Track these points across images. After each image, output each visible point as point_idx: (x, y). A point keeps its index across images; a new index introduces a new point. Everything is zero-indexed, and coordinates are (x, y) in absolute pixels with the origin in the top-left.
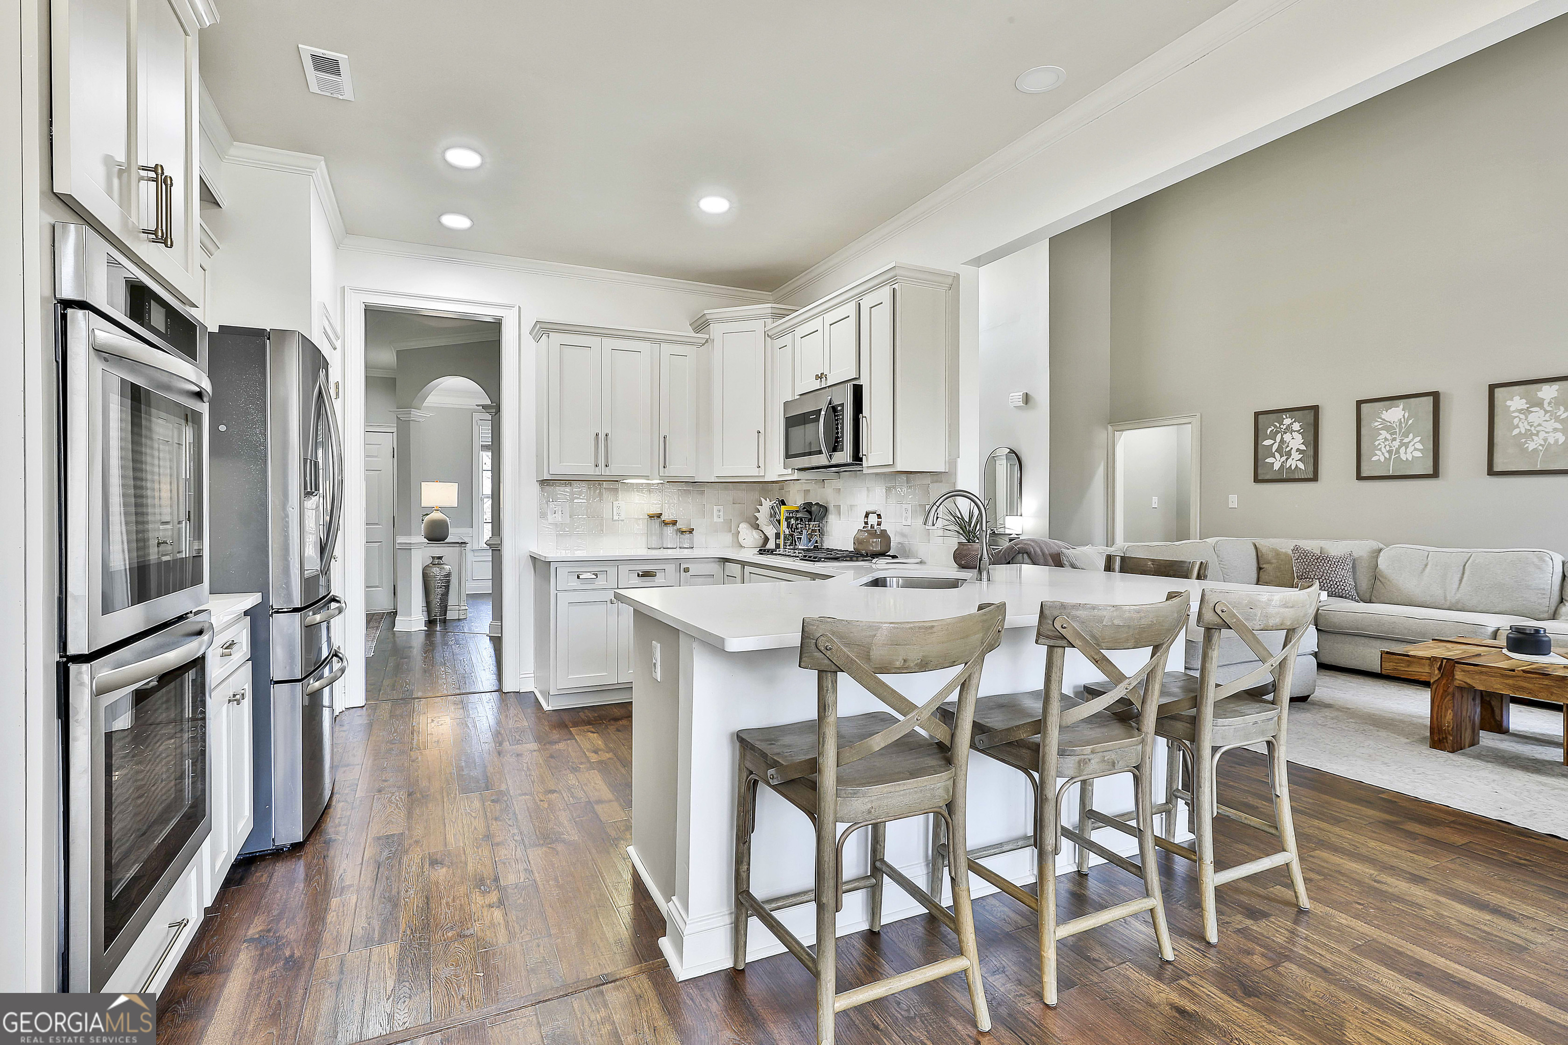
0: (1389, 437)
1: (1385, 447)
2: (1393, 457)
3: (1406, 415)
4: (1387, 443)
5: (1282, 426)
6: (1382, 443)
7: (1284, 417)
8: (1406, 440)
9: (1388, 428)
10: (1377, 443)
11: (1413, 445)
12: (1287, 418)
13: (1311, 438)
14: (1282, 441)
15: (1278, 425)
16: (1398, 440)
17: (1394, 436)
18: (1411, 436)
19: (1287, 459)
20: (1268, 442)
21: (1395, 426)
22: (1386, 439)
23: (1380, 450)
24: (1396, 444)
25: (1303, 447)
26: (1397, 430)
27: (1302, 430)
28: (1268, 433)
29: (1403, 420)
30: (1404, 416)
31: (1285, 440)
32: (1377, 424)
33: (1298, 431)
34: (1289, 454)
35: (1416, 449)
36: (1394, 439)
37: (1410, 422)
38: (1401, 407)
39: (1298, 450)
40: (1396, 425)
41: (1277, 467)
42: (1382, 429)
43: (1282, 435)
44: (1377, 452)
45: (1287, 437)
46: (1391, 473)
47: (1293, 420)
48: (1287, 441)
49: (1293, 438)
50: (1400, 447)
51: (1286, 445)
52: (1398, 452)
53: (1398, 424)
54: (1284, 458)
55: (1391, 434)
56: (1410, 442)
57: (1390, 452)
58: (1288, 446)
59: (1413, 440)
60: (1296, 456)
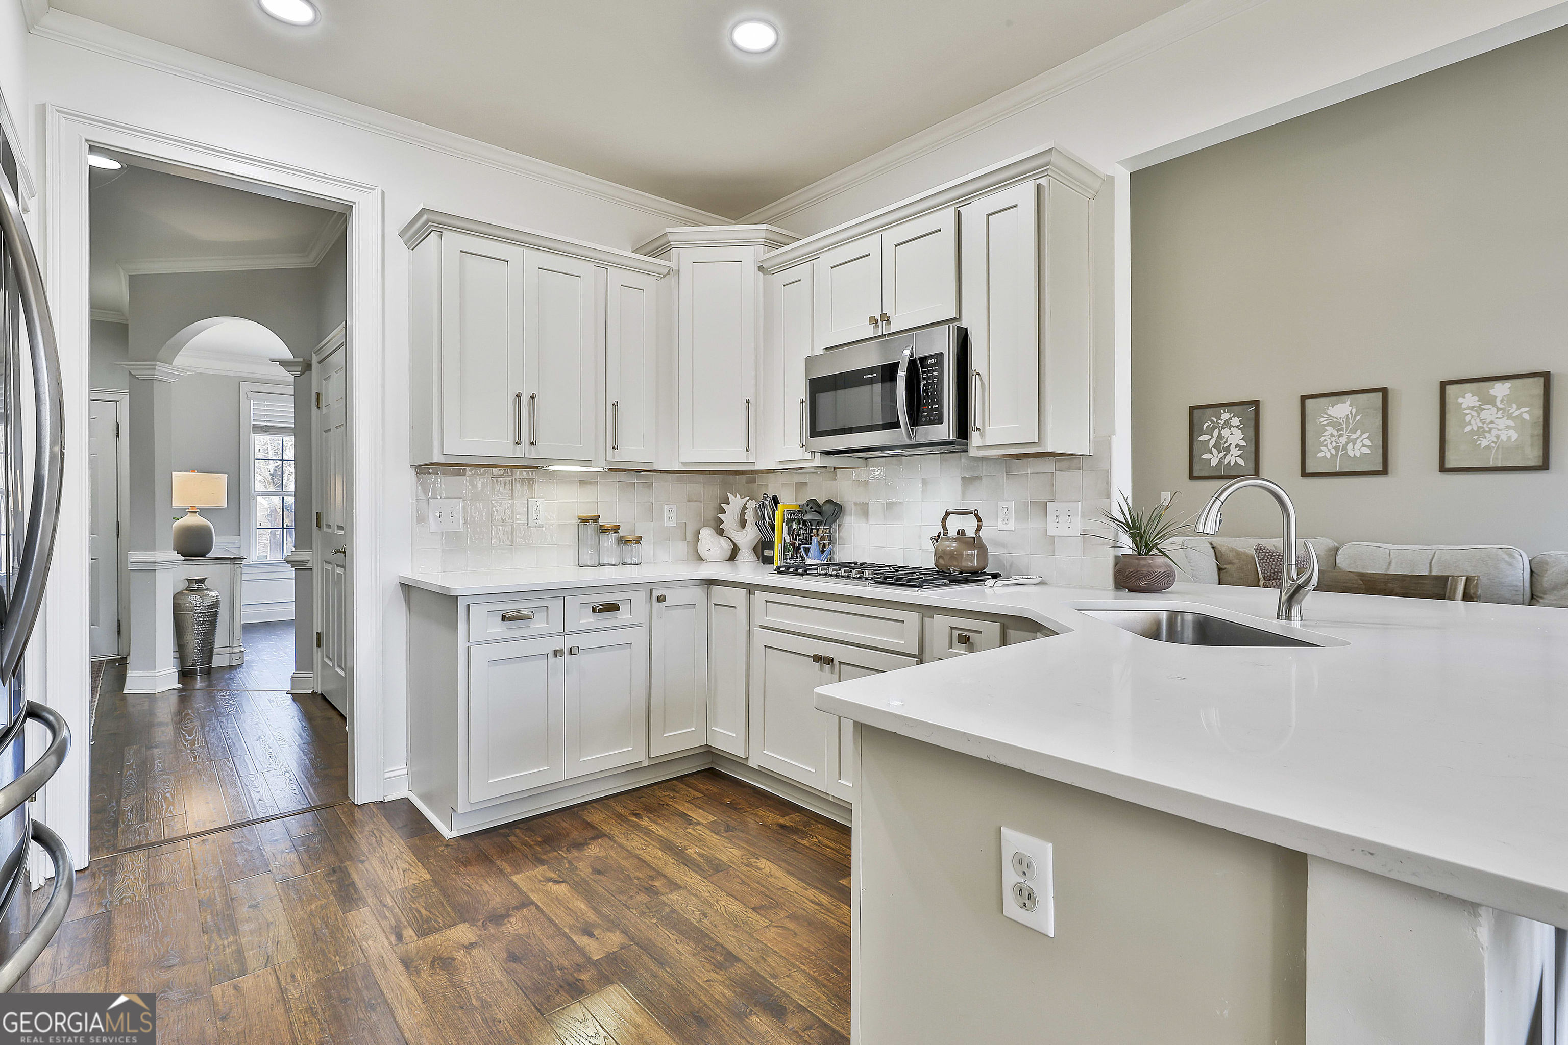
0: (1335, 433)
1: (1331, 443)
2: (1340, 453)
3: (1354, 411)
4: (1333, 439)
5: (1219, 421)
6: (1327, 439)
7: (1222, 411)
8: (1354, 437)
9: (1336, 425)
10: (1322, 439)
11: (1362, 441)
12: (1225, 412)
13: (1251, 433)
14: (1220, 436)
15: (1215, 420)
16: (1345, 436)
17: (1340, 432)
18: (1359, 432)
19: (1225, 456)
20: (1204, 438)
21: (1341, 422)
22: (1332, 435)
23: (1326, 446)
24: (1343, 440)
25: (1243, 443)
26: (1344, 426)
27: (1242, 426)
28: (1205, 428)
29: (1350, 416)
30: (1351, 413)
31: (1223, 435)
32: (1322, 420)
33: (1237, 427)
34: (1227, 450)
35: (1364, 446)
36: (1340, 436)
37: (1358, 418)
38: (1348, 403)
39: (1237, 446)
40: (1343, 421)
41: (1214, 463)
42: (1327, 425)
43: (1220, 431)
44: (1323, 448)
45: (1225, 432)
46: (1338, 470)
47: (1232, 415)
48: (1226, 437)
49: (1232, 434)
50: (1347, 443)
51: (1224, 440)
52: (1344, 448)
53: (1345, 420)
54: (1223, 453)
55: (1338, 430)
56: (1358, 438)
57: (1337, 448)
58: (1226, 442)
59: (1361, 436)
60: (1235, 452)
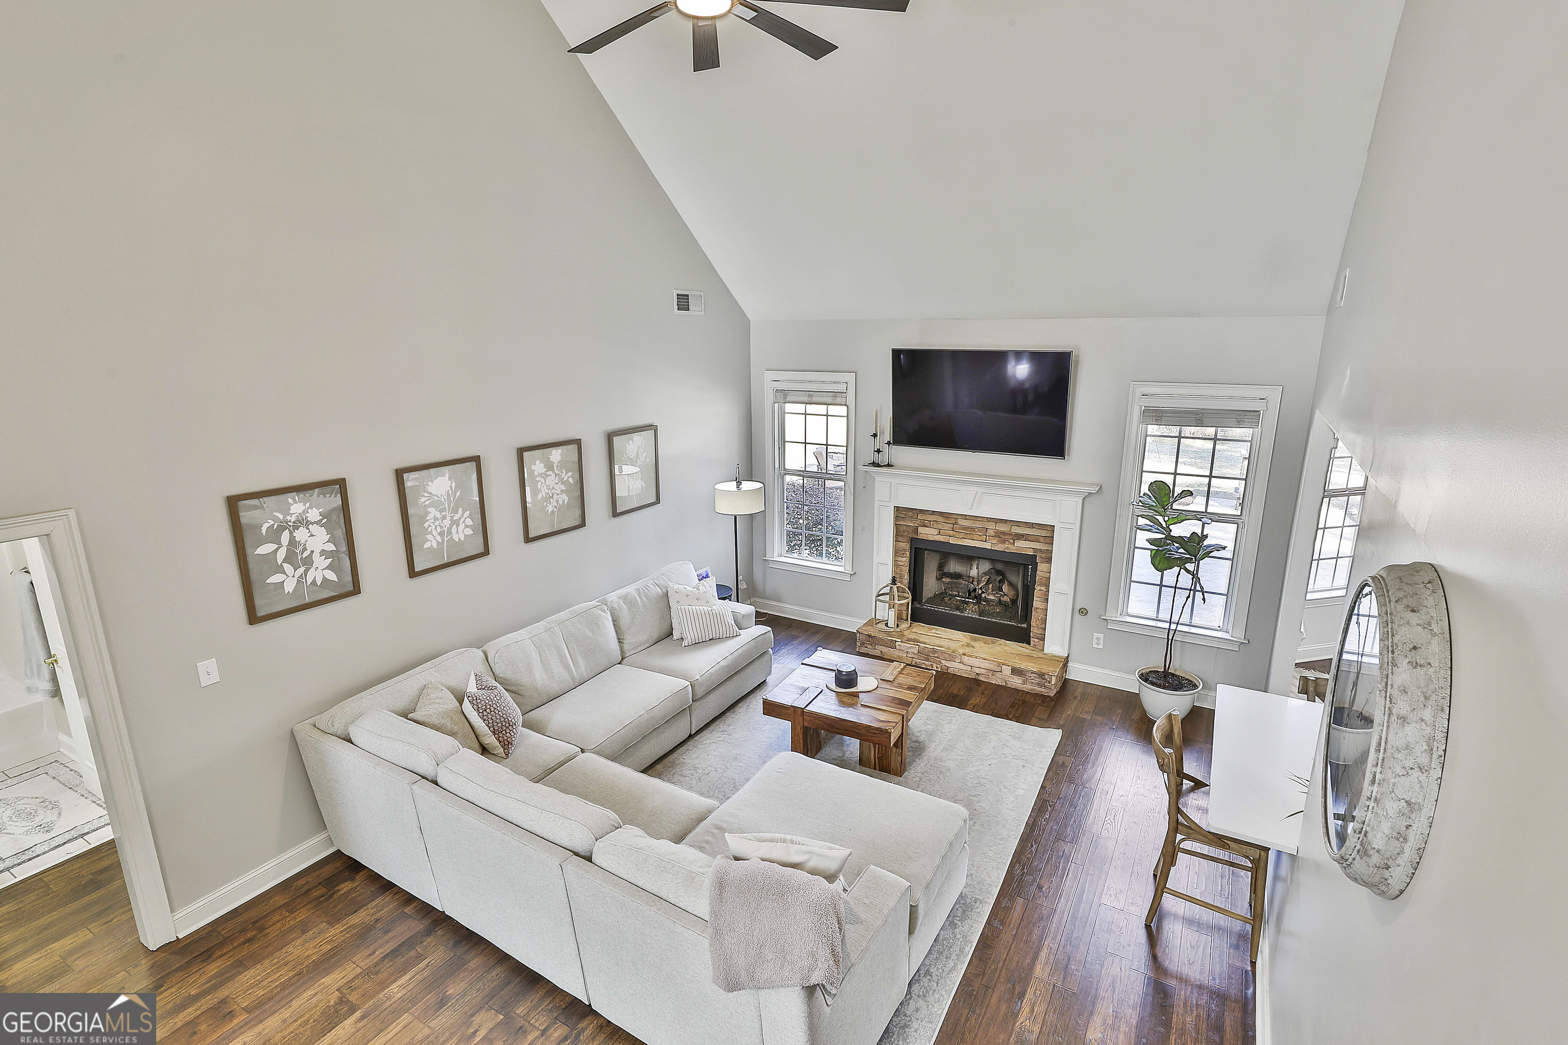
0: (439, 515)
1: (436, 529)
2: (446, 540)
3: (454, 485)
4: (437, 524)
5: (289, 518)
6: (432, 524)
7: (290, 501)
8: (456, 517)
9: (437, 505)
10: (426, 525)
11: (464, 522)
12: (295, 502)
13: (340, 533)
14: (293, 542)
15: (281, 517)
16: (448, 518)
17: (443, 514)
18: (460, 510)
19: (306, 571)
20: (265, 549)
21: (443, 500)
22: (436, 519)
23: (431, 533)
24: (447, 522)
25: (331, 547)
26: (446, 505)
27: (325, 520)
28: (264, 531)
29: (450, 492)
30: (451, 487)
31: (297, 539)
32: (423, 499)
33: (318, 523)
34: (308, 562)
35: (467, 526)
36: (444, 518)
37: (458, 493)
38: (447, 475)
39: (323, 552)
40: (444, 499)
41: (290, 587)
42: (431, 505)
43: (291, 533)
44: (429, 537)
45: (301, 535)
46: (446, 560)
47: (308, 505)
48: (302, 542)
49: (312, 535)
50: (451, 526)
51: (301, 548)
52: (450, 532)
53: (446, 498)
54: (301, 570)
55: (441, 511)
56: (460, 518)
57: (441, 534)
58: (305, 549)
59: (462, 515)
60: (321, 562)
